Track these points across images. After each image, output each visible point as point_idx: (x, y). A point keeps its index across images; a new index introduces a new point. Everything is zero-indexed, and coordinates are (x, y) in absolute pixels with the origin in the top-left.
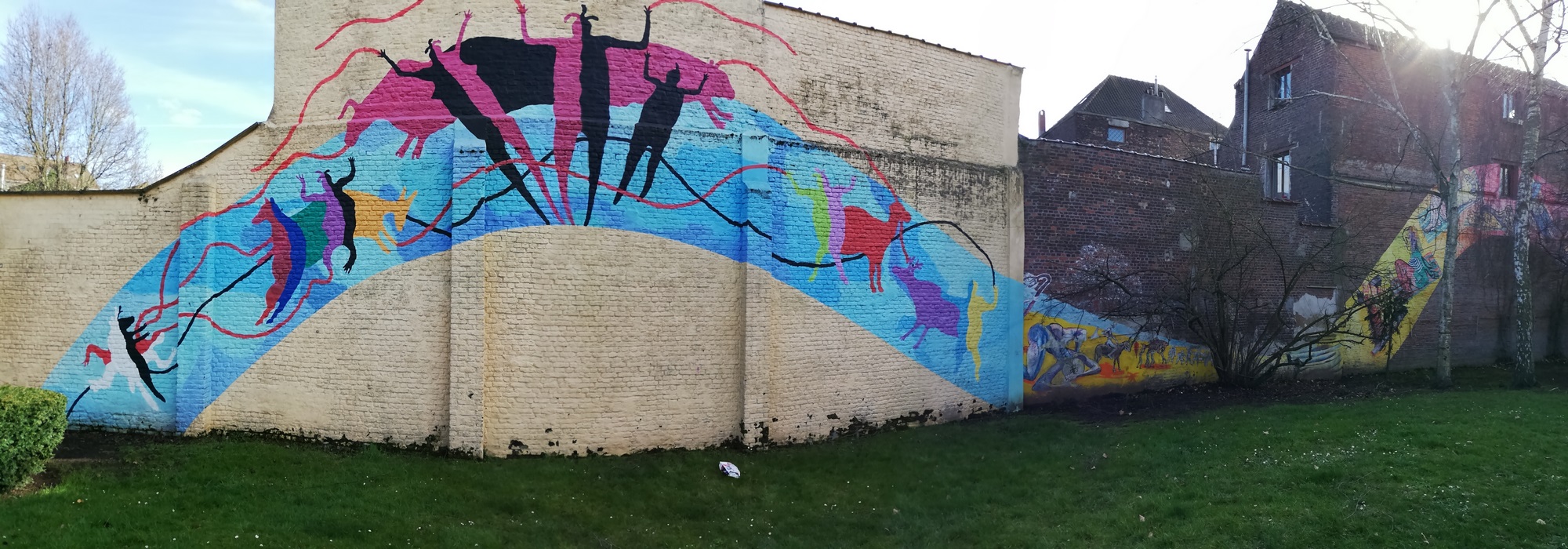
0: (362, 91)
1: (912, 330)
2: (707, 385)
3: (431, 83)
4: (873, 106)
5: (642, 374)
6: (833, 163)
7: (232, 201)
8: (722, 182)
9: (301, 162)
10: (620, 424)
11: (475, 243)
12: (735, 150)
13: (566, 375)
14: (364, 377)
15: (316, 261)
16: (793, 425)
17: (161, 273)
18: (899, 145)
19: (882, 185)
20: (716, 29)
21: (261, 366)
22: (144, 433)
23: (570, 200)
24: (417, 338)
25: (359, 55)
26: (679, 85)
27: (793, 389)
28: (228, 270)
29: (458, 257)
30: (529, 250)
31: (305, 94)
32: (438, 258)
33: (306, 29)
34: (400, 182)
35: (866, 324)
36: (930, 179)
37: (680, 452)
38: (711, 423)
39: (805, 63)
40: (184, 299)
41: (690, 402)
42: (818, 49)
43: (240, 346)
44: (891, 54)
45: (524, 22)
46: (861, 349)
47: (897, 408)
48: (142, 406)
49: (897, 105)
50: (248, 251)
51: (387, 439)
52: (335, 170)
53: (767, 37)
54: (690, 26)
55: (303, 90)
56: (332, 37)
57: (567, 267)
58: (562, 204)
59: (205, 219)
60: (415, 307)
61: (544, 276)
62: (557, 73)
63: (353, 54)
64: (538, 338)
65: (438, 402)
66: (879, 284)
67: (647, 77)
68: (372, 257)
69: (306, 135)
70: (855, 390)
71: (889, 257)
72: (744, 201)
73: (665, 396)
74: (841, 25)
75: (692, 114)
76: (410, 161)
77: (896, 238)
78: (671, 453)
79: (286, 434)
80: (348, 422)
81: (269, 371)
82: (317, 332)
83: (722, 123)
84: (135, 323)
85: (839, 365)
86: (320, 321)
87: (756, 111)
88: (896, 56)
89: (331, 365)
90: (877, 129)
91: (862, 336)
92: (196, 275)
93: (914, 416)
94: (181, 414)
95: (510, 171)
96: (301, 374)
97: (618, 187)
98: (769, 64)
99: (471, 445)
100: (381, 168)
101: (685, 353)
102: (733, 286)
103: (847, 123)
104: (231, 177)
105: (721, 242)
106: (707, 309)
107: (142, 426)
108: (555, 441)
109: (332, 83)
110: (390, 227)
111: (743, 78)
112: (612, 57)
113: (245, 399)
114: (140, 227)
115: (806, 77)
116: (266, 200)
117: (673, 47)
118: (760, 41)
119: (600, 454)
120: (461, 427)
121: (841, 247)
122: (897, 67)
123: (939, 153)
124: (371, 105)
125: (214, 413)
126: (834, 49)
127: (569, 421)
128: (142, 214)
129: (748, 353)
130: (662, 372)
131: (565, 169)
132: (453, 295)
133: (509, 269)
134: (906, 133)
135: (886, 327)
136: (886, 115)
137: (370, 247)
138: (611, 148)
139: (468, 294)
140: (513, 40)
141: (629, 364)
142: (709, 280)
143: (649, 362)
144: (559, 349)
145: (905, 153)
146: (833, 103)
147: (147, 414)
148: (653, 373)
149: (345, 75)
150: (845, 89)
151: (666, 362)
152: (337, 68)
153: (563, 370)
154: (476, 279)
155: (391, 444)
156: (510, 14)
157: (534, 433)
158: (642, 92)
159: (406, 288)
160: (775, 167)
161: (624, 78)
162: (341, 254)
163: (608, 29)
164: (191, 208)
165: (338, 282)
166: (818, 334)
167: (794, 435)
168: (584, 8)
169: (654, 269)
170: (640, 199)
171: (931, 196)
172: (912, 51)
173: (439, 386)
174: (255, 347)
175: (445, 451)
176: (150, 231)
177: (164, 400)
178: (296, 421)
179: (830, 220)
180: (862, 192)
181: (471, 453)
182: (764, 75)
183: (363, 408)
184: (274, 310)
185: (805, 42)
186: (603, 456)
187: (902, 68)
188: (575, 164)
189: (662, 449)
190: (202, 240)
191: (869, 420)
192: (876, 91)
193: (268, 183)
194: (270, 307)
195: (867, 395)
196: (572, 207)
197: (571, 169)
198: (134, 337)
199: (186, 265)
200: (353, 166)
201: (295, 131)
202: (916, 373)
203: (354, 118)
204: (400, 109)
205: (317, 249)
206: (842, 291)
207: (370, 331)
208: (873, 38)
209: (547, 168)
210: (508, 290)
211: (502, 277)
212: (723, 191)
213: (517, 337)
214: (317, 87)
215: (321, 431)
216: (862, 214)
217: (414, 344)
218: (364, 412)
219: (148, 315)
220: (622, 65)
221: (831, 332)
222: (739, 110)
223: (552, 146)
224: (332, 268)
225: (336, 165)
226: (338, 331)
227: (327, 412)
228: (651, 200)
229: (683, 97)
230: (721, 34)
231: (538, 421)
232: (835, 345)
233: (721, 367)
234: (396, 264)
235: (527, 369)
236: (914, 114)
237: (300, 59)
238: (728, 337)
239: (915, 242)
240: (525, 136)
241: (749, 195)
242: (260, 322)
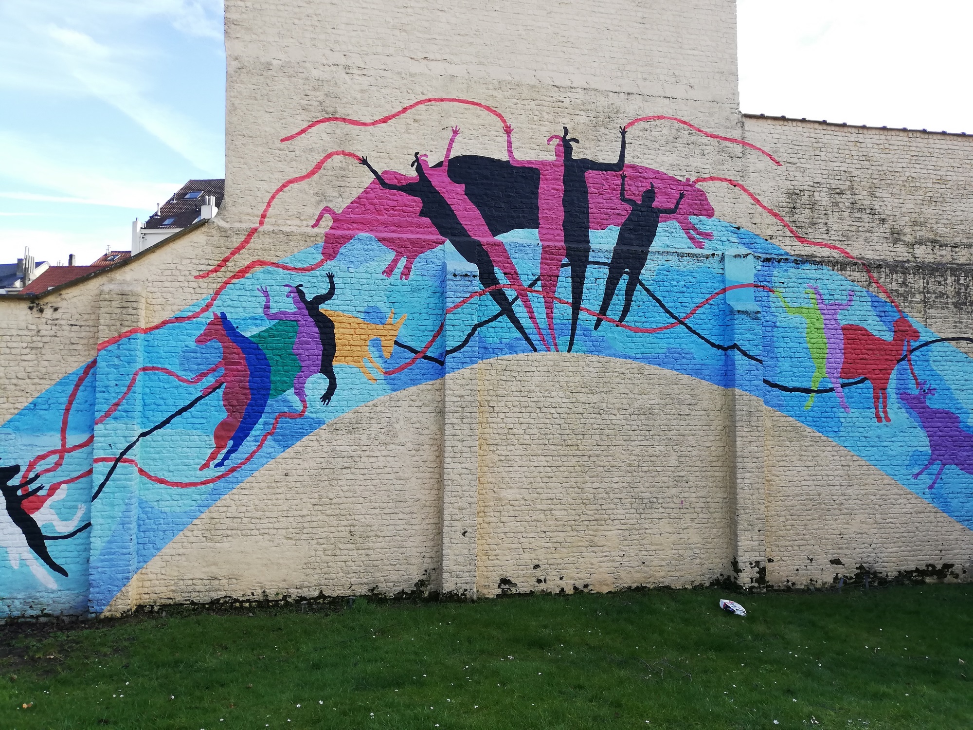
0: (341, 199)
1: (927, 467)
2: (692, 519)
3: (417, 199)
4: (868, 211)
5: (624, 507)
6: (828, 277)
7: (167, 315)
8: (703, 304)
9: (264, 272)
10: (604, 559)
11: (469, 371)
12: (717, 270)
13: (553, 507)
14: (345, 523)
15: (284, 391)
16: (792, 567)
17: (64, 407)
18: (901, 253)
19: (883, 299)
20: (691, 146)
21: (207, 521)
22: (34, 621)
23: (555, 326)
24: (406, 476)
25: (337, 159)
26: (654, 204)
27: (790, 527)
28: (162, 402)
29: (452, 387)
30: (518, 378)
31: (267, 192)
32: (429, 387)
33: (268, 115)
34: (387, 304)
35: (872, 458)
36: (941, 289)
37: (665, 591)
38: (698, 561)
39: (791, 173)
40: (102, 439)
41: (674, 537)
42: (804, 157)
43: (177, 497)
44: (887, 151)
45: (509, 143)
46: (867, 487)
47: (912, 558)
48: (31, 584)
49: (896, 207)
50: (189, 378)
51: (372, 590)
52: (309, 285)
53: (748, 151)
54: (664, 143)
55: (265, 186)
56: (303, 131)
57: (552, 395)
58: (549, 331)
59: (133, 336)
60: (403, 441)
61: (531, 404)
62: (541, 196)
63: (329, 156)
64: (525, 469)
65: (428, 544)
66: (885, 412)
67: (623, 199)
68: (356, 387)
69: (271, 241)
70: (861, 534)
71: (895, 381)
72: (729, 323)
73: (647, 531)
74: (829, 128)
75: (668, 234)
76: (399, 282)
77: (903, 359)
78: (656, 592)
79: (243, 601)
80: (326, 576)
81: (217, 526)
82: (286, 475)
83: (701, 242)
84: (21, 474)
85: (842, 504)
86: (290, 461)
87: (738, 228)
88: (893, 152)
89: (305, 512)
90: (874, 237)
91: (868, 472)
92: (120, 408)
93: (931, 570)
94: (97, 590)
95: (499, 296)
96: (264, 526)
97: (598, 312)
98: (751, 179)
99: (464, 587)
100: (365, 287)
101: (666, 484)
102: (719, 414)
103: (840, 233)
104: (167, 284)
105: (703, 367)
106: (690, 438)
107: (30, 612)
108: (542, 578)
109: (304, 184)
110: (377, 354)
111: (723, 195)
112: (590, 180)
113: (185, 563)
114: (31, 345)
115: (792, 187)
116: (215, 315)
117: (648, 166)
118: (741, 155)
119: (586, 591)
120: (455, 568)
121: (839, 370)
122: (894, 165)
123: (949, 257)
124: (352, 216)
125: (140, 584)
126: (822, 154)
127: (556, 556)
128: (34, 327)
129: (740, 486)
130: (645, 505)
131: (551, 295)
132: (446, 427)
133: (500, 399)
134: (908, 238)
135: (895, 462)
136: (883, 220)
137: (353, 375)
138: (592, 273)
139: (462, 425)
140: (499, 160)
141: (612, 496)
142: (691, 407)
143: (631, 494)
144: (545, 480)
145: (908, 261)
146: (823, 212)
147: (38, 594)
148: (635, 506)
149: (320, 178)
150: (836, 196)
151: (648, 495)
152: (310, 169)
153: (549, 501)
154: (470, 410)
155: (377, 595)
156: (497, 134)
157: (522, 570)
158: (619, 214)
159: (395, 420)
160: (762, 286)
161: (602, 201)
162: (316, 384)
163: (587, 152)
164: (113, 322)
165: (314, 416)
166: (818, 468)
167: (793, 579)
168: (566, 131)
169: (633, 396)
170: (619, 323)
171: (943, 308)
172: (911, 144)
173: (429, 526)
174: (198, 497)
175: (436, 596)
176: (47, 351)
177: (65, 573)
178: (258, 583)
179: (826, 341)
180: (861, 308)
181: (465, 595)
182: (745, 190)
183: (344, 558)
184: (225, 451)
185: (790, 151)
186: (588, 593)
187: (900, 165)
188: (560, 290)
189: (646, 587)
190: (129, 363)
191: (878, 569)
192: (872, 195)
193: (217, 293)
194: (219, 447)
195: (875, 541)
196: (557, 333)
197: (556, 295)
198: (19, 493)
199: (106, 395)
200: (332, 283)
201: (256, 235)
202: (932, 518)
203: (332, 228)
204: (386, 224)
205: (286, 376)
206: (842, 420)
207: (353, 470)
208: (867, 136)
209: (534, 294)
210: (499, 420)
211: (493, 407)
212: (704, 313)
213: (507, 469)
214: (284, 186)
215: (292, 591)
216: (862, 332)
217: (402, 482)
218: (345, 562)
219: (42, 462)
220: (600, 188)
221: (831, 466)
222: (720, 228)
223: (538, 272)
224: (307, 399)
225: (311, 279)
226: (313, 472)
227: (300, 567)
228: (629, 324)
229: (658, 217)
230: (697, 151)
231: (526, 556)
232: (837, 481)
233: (708, 500)
234: (383, 394)
235: (517, 503)
236: (916, 215)
237: (260, 149)
238: (714, 469)
239: (925, 364)
240: (513, 261)
241: (736, 316)
242: (205, 466)
